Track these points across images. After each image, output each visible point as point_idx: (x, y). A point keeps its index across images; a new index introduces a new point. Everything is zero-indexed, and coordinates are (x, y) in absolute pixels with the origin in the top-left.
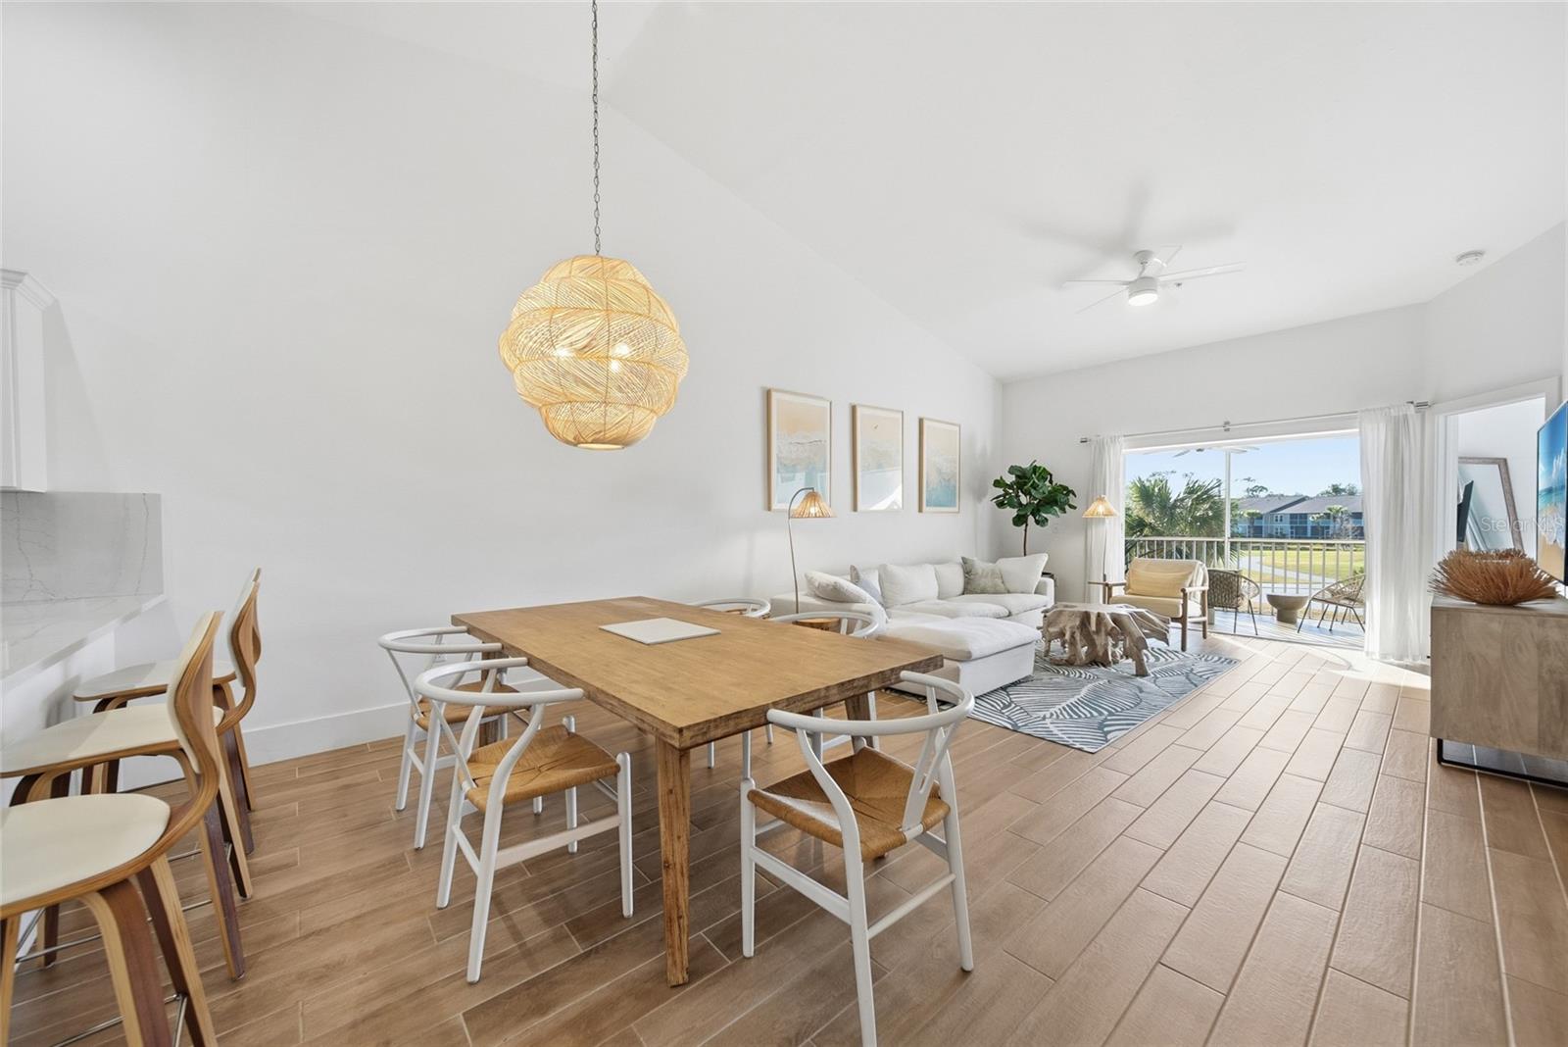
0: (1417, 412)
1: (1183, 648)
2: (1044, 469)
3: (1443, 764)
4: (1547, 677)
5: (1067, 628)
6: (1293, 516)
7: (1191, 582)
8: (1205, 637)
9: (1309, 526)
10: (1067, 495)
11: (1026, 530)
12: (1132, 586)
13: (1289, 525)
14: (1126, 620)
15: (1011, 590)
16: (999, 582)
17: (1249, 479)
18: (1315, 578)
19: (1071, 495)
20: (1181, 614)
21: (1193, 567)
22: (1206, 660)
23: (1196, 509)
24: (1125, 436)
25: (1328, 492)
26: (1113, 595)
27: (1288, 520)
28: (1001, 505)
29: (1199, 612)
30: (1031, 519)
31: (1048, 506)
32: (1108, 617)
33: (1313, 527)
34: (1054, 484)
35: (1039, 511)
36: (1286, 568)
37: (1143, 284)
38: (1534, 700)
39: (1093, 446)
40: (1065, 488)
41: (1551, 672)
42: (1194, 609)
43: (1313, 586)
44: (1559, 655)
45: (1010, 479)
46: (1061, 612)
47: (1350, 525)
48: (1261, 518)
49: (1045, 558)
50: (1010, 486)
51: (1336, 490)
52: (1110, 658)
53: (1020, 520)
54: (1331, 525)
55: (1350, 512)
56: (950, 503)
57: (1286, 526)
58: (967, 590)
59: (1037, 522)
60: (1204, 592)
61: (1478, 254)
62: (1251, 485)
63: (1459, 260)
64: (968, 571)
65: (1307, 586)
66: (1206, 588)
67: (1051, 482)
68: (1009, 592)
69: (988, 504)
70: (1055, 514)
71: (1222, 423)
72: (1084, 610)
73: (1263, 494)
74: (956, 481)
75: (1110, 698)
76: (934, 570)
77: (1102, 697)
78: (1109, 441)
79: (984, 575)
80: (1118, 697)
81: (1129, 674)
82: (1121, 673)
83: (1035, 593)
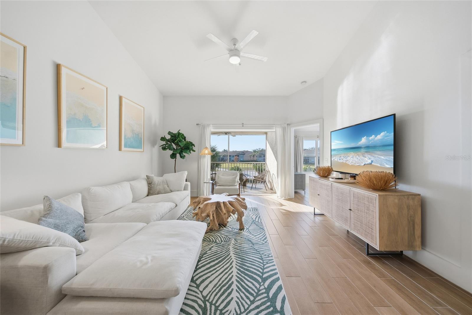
2: (182, 134)
4: (409, 219)
11: (175, 161)
15: (172, 190)
16: (166, 186)
19: (193, 146)
24: (212, 124)
28: (164, 149)
30: (178, 155)
31: (186, 150)
32: (227, 202)
35: (182, 152)
37: (235, 52)
38: (406, 229)
39: (201, 127)
40: (191, 143)
41: (411, 217)
44: (413, 210)
45: (168, 137)
49: (186, 173)
50: (168, 141)
53: (173, 156)
56: (139, 147)
58: (149, 194)
59: (181, 157)
63: (301, 83)
64: (150, 184)
67: (185, 140)
68: (171, 191)
69: (157, 149)
70: (188, 154)
71: (241, 124)
74: (142, 135)
75: (247, 258)
76: (129, 185)
77: (245, 259)
78: (207, 125)
79: (158, 184)
80: (249, 255)
81: (237, 229)
82: (234, 230)
83: (184, 190)
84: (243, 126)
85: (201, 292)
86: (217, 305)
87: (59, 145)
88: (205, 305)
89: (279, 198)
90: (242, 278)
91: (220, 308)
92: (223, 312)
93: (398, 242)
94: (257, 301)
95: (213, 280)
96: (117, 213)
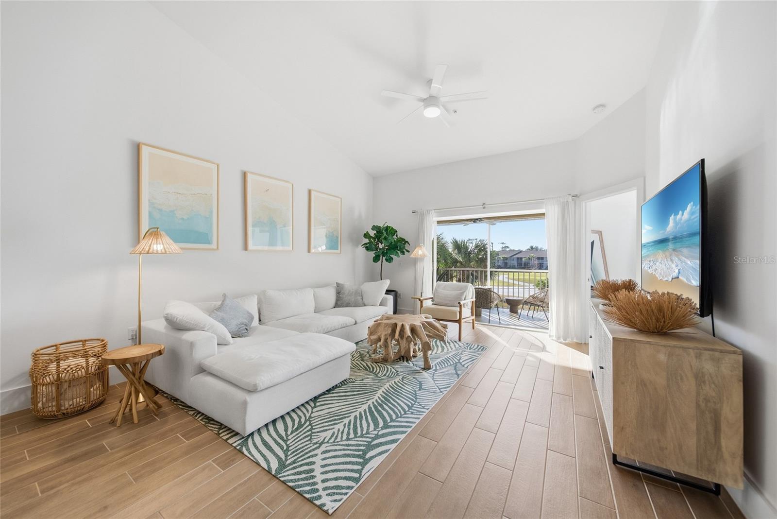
0: (572, 200)
1: (460, 340)
2: (392, 228)
3: (617, 465)
4: (703, 405)
5: (382, 336)
6: (518, 258)
7: (465, 297)
8: (473, 328)
9: (523, 262)
10: (405, 244)
11: (380, 265)
12: (435, 299)
13: (516, 262)
14: (418, 328)
15: (366, 304)
16: (359, 298)
17: (503, 243)
18: (526, 284)
19: (407, 244)
20: (458, 318)
21: (466, 287)
22: (470, 348)
23: (479, 254)
24: (435, 210)
25: (529, 249)
26: (424, 306)
27: (516, 260)
28: (367, 249)
29: (470, 314)
30: (384, 258)
31: (393, 250)
32: (408, 326)
33: (524, 263)
34: (398, 237)
35: (388, 253)
36: (513, 279)
37: (430, 101)
38: (693, 426)
39: (419, 215)
40: (404, 240)
41: (707, 400)
42: (467, 312)
43: (525, 287)
44: (713, 386)
45: (372, 233)
46: (380, 323)
47: (536, 262)
48: (507, 259)
49: (388, 282)
50: (373, 238)
51: (532, 248)
52: (412, 353)
53: (377, 259)
54: (530, 262)
55: (537, 257)
56: (335, 247)
57: (515, 263)
58: (337, 305)
59: (387, 260)
60: (473, 302)
61: (603, 106)
62: (504, 246)
63: (594, 109)
64: (339, 291)
65: (523, 287)
66: (474, 299)
67: (397, 236)
68: (365, 306)
70: (397, 255)
71: (482, 204)
72: (394, 322)
73: (508, 249)
74: (338, 233)
75: (394, 400)
76: (313, 292)
77: (389, 400)
78: (427, 212)
79: (348, 294)
80: (401, 398)
81: (419, 368)
82: (415, 367)
83: (380, 305)
84: (484, 208)
85: (312, 412)
86: (314, 427)
87: (246, 248)
88: (305, 423)
89: (554, 338)
90: (364, 417)
91: (313, 431)
92: (313, 434)
93: (666, 448)
94: (354, 441)
95: (334, 407)
96: (288, 321)
